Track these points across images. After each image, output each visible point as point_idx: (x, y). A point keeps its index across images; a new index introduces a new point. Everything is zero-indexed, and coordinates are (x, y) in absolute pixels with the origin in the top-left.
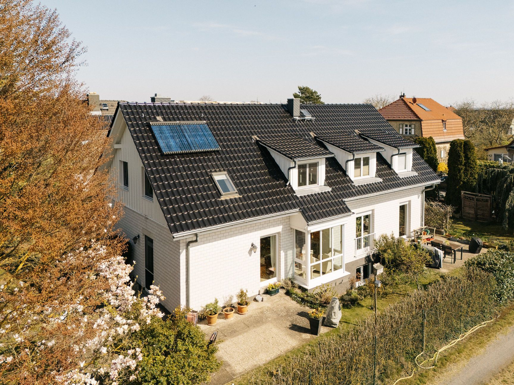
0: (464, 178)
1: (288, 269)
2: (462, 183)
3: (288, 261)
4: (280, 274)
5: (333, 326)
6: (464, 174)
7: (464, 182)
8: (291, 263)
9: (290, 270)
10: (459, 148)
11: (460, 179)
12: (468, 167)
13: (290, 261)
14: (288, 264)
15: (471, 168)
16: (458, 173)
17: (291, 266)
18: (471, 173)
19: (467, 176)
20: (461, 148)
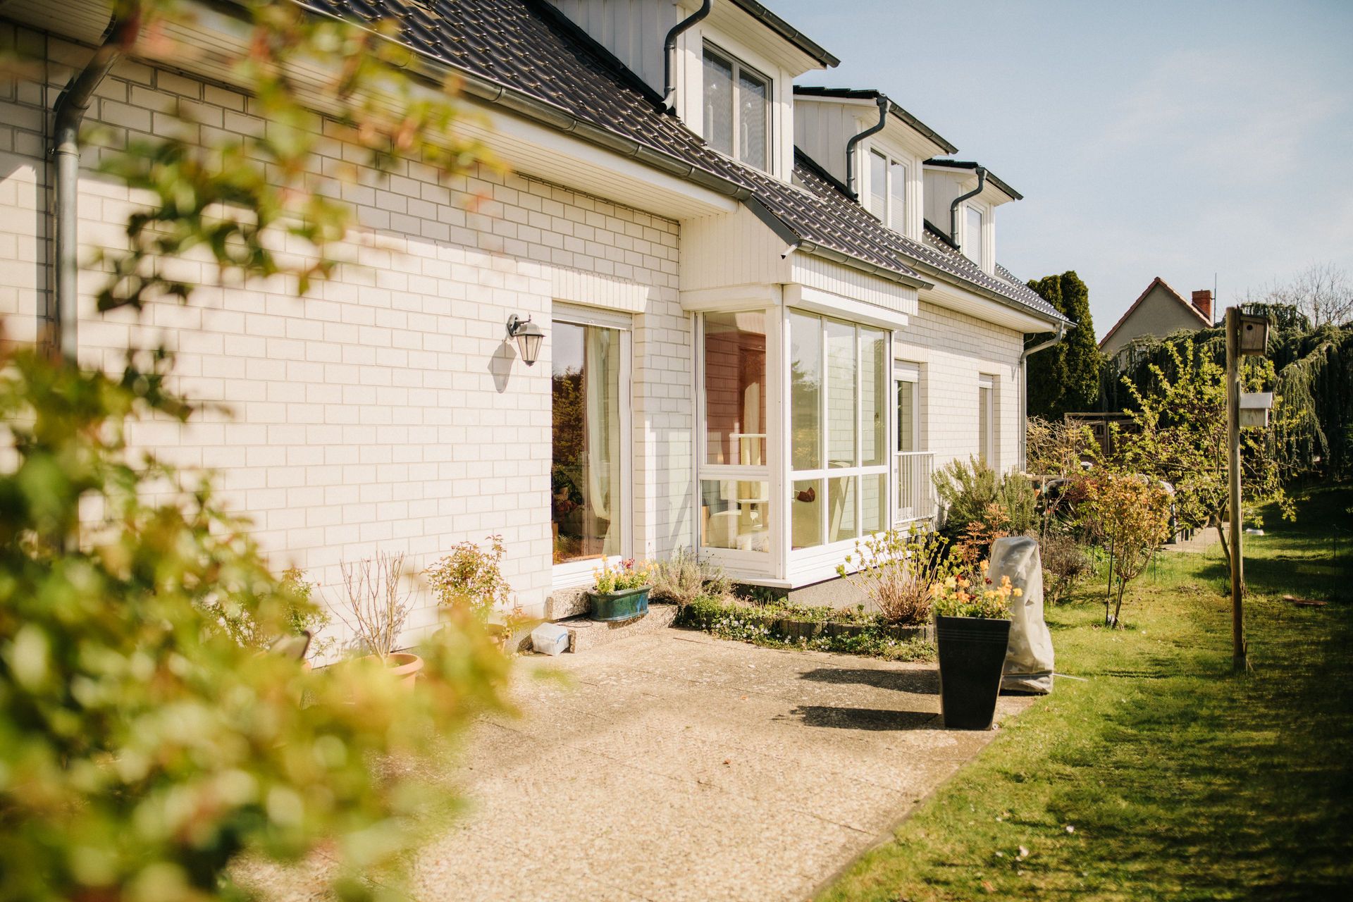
0: (1068, 377)
1: (673, 517)
2: (1063, 390)
3: (673, 475)
4: (636, 538)
5: (1032, 683)
6: (1069, 365)
7: (1069, 389)
8: (683, 488)
9: (679, 522)
10: (1050, 291)
11: (1058, 381)
12: (1077, 344)
13: (680, 483)
14: (673, 490)
15: (1084, 346)
16: (1053, 364)
17: (683, 508)
18: (1085, 361)
19: (1075, 370)
20: (1055, 291)
